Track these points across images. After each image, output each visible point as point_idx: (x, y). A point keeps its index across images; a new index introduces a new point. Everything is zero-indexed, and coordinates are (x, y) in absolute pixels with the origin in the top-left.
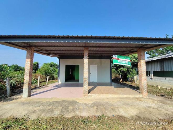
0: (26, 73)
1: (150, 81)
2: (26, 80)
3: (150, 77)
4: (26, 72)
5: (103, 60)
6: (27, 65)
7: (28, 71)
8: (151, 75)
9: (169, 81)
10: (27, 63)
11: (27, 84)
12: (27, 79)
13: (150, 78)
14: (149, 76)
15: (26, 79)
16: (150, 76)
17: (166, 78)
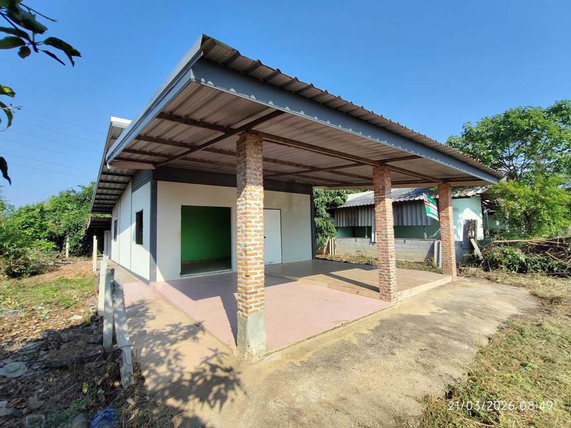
0: (252, 248)
1: (369, 247)
2: (256, 278)
3: (369, 239)
4: (253, 242)
5: (295, 195)
7: (258, 237)
8: (373, 234)
9: (412, 247)
12: (258, 271)
13: (371, 242)
14: (366, 236)
15: (256, 273)
16: (370, 237)
17: (406, 241)
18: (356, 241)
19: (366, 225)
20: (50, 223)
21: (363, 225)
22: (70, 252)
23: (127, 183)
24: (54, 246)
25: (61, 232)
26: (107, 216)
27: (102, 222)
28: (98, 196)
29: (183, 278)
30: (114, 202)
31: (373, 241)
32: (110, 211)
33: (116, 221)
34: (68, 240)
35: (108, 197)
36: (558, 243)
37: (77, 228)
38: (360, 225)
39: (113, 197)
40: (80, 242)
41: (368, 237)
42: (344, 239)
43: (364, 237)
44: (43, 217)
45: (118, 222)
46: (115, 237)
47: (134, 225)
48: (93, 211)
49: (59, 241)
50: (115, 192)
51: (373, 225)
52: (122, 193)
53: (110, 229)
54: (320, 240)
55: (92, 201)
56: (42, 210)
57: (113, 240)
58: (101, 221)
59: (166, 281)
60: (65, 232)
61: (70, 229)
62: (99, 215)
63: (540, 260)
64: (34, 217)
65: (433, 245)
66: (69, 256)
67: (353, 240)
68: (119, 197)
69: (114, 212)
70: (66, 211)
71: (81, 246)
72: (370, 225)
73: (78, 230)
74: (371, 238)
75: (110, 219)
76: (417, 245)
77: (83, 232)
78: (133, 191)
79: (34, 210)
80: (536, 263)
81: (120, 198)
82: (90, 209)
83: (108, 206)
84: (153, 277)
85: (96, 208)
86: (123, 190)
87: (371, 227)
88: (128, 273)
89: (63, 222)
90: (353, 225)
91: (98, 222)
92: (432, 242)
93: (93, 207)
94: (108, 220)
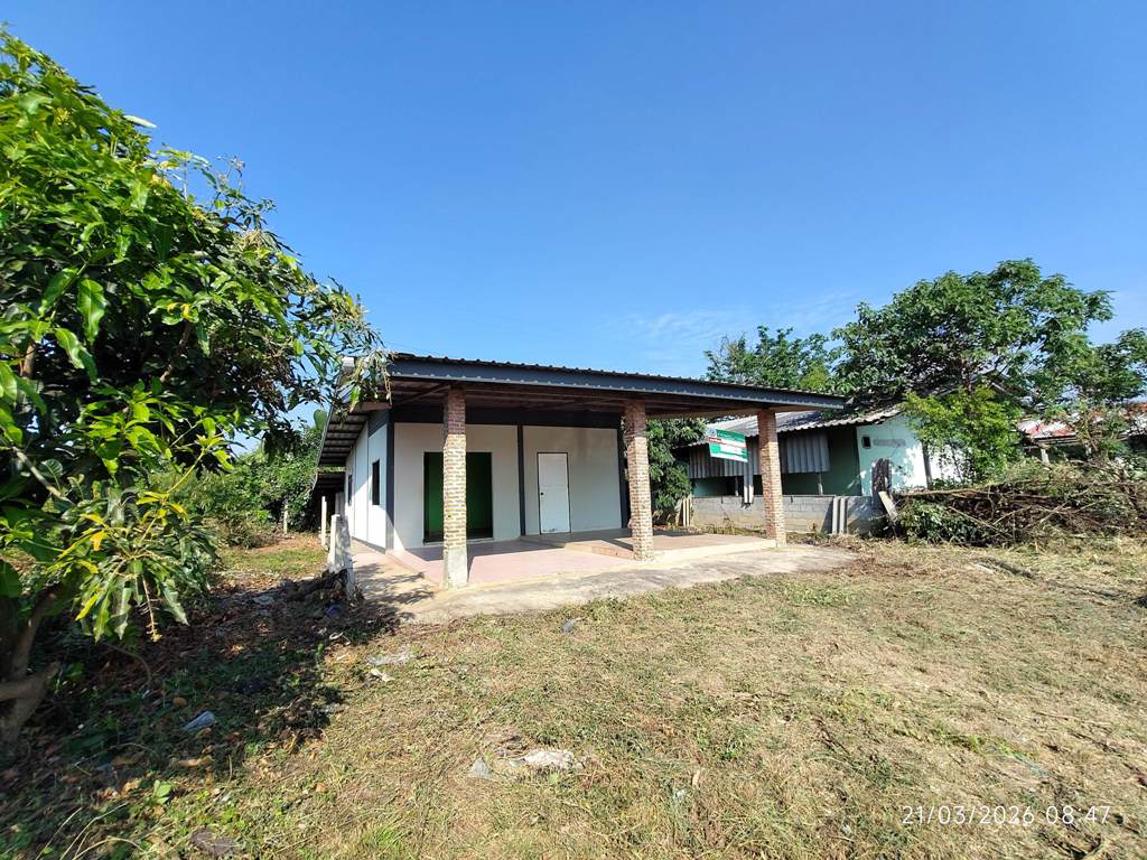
1: (742, 512)
3: (741, 498)
5: (591, 433)
6: (454, 458)
8: (745, 489)
9: (803, 509)
10: (454, 450)
11: (460, 533)
13: (743, 503)
14: (737, 494)
17: (794, 499)
18: (722, 502)
19: (735, 474)
20: (263, 483)
21: (731, 475)
22: (289, 524)
23: (363, 424)
24: (270, 517)
25: (278, 496)
26: (340, 469)
27: (333, 479)
28: (328, 442)
29: (426, 546)
30: (348, 449)
31: (746, 501)
32: (343, 463)
33: (350, 477)
34: (286, 507)
35: (340, 442)
36: (989, 493)
37: (299, 489)
38: (726, 475)
39: (346, 442)
40: (303, 509)
41: (740, 494)
42: (706, 499)
43: (734, 494)
44: (254, 474)
45: (353, 478)
46: (350, 498)
47: (371, 478)
48: (321, 463)
49: (275, 508)
50: (349, 435)
51: (745, 473)
52: (358, 437)
53: (343, 490)
54: (661, 501)
55: (320, 449)
56: (253, 463)
57: (347, 504)
58: (331, 477)
59: (407, 550)
60: (283, 495)
61: (289, 490)
62: (328, 469)
63: (965, 522)
64: (244, 474)
65: (831, 504)
66: (288, 532)
67: (718, 500)
68: (353, 442)
69: (348, 464)
70: (284, 464)
71: (303, 515)
72: (740, 474)
73: (300, 492)
74: (743, 496)
75: (344, 473)
76: (810, 504)
77: (307, 495)
78: (370, 435)
79: (244, 463)
80: (960, 527)
81: (355, 443)
82: (317, 461)
83: (341, 455)
84: (390, 543)
85: (325, 458)
86: (359, 432)
87: (742, 477)
88: (364, 546)
89: (281, 480)
90: (717, 475)
91: (328, 479)
92: (830, 499)
93: (322, 458)
94: (339, 476)
